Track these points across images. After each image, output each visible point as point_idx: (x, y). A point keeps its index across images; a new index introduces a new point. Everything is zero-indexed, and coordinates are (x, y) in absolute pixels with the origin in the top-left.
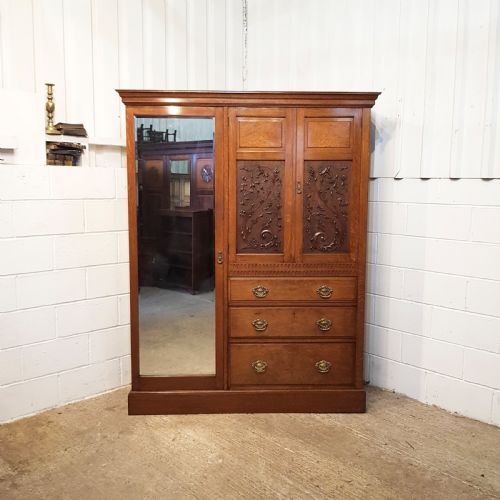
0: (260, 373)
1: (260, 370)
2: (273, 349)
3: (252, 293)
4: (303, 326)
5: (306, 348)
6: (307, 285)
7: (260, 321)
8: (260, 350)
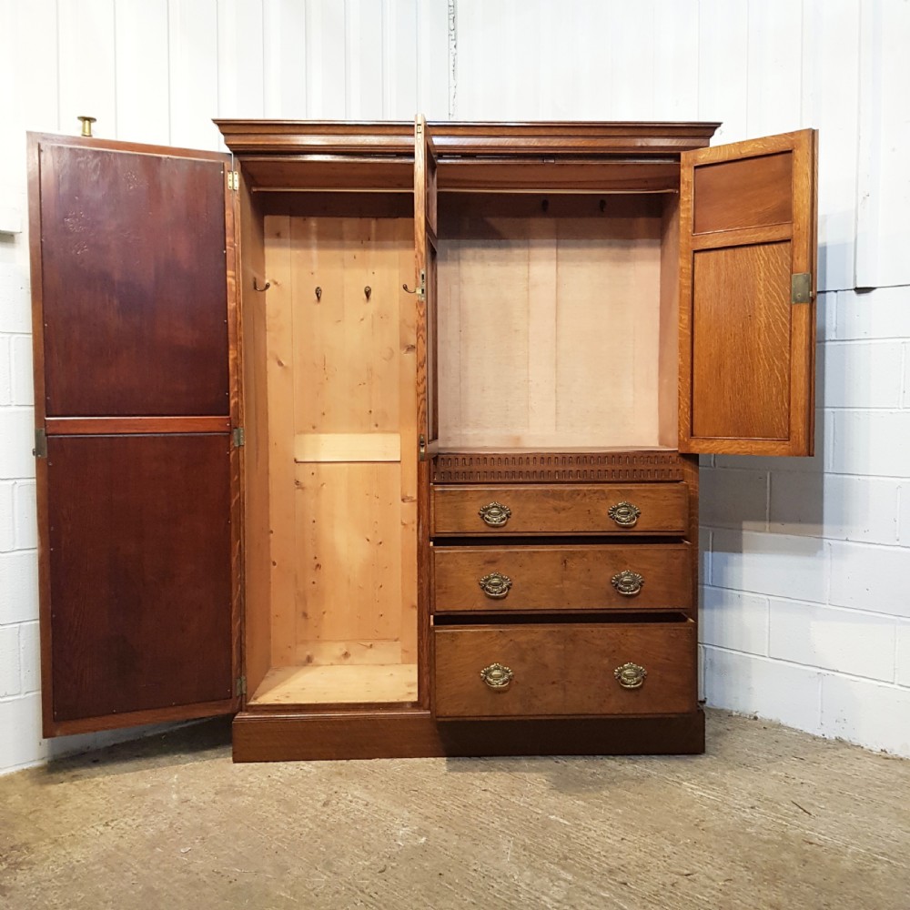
0: (499, 691)
1: (498, 684)
2: (524, 639)
3: (479, 517)
4: (584, 587)
5: (593, 637)
6: (588, 500)
7: (496, 577)
8: (498, 641)
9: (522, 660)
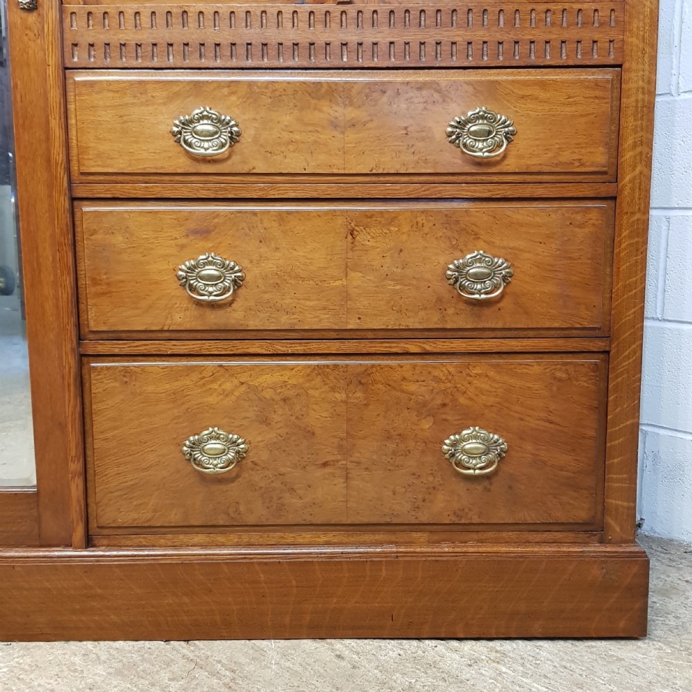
0: (218, 480)
1: (214, 466)
2: (266, 379)
3: (172, 140)
4: (391, 286)
5: (404, 379)
6: (404, 106)
7: (210, 263)
8: (215, 386)
9: (265, 421)
